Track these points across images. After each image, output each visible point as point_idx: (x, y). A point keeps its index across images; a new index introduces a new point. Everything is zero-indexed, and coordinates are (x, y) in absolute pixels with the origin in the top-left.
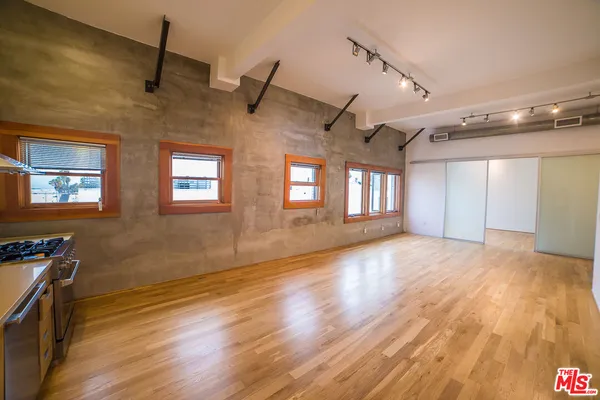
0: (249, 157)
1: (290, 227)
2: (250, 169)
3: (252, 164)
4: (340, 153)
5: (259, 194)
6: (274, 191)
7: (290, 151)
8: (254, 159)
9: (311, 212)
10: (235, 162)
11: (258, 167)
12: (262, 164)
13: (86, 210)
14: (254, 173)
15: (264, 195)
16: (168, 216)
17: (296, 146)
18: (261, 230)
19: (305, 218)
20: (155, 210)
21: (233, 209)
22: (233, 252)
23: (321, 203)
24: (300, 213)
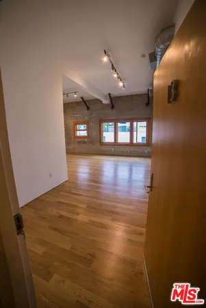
1: (77, 144)
6: (71, 133)
17: (77, 119)
19: (82, 141)
23: (88, 137)
24: (80, 140)
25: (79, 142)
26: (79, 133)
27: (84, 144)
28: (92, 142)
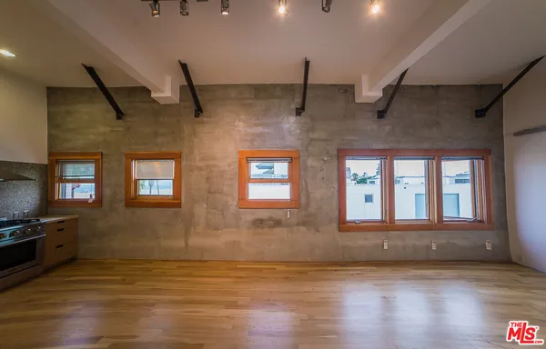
0: (198, 158)
1: (248, 228)
2: (200, 169)
3: (201, 164)
4: (326, 140)
5: (209, 192)
6: (225, 189)
7: (245, 147)
8: (203, 159)
9: (278, 214)
10: (184, 163)
11: (208, 166)
12: (210, 163)
13: (83, 203)
14: (203, 172)
15: (215, 193)
16: (132, 209)
17: (252, 141)
18: (212, 227)
19: (270, 219)
20: (124, 204)
21: (182, 206)
22: (184, 244)
23: (295, 203)
24: (264, 214)
25: (259, 223)
26: (256, 192)
27: (277, 230)
28: (309, 222)
